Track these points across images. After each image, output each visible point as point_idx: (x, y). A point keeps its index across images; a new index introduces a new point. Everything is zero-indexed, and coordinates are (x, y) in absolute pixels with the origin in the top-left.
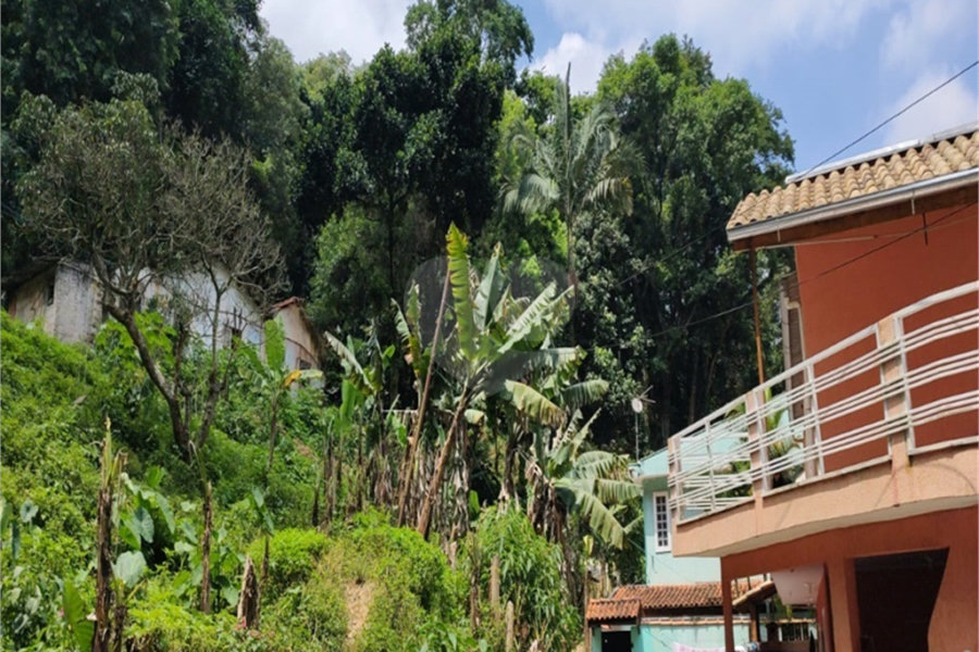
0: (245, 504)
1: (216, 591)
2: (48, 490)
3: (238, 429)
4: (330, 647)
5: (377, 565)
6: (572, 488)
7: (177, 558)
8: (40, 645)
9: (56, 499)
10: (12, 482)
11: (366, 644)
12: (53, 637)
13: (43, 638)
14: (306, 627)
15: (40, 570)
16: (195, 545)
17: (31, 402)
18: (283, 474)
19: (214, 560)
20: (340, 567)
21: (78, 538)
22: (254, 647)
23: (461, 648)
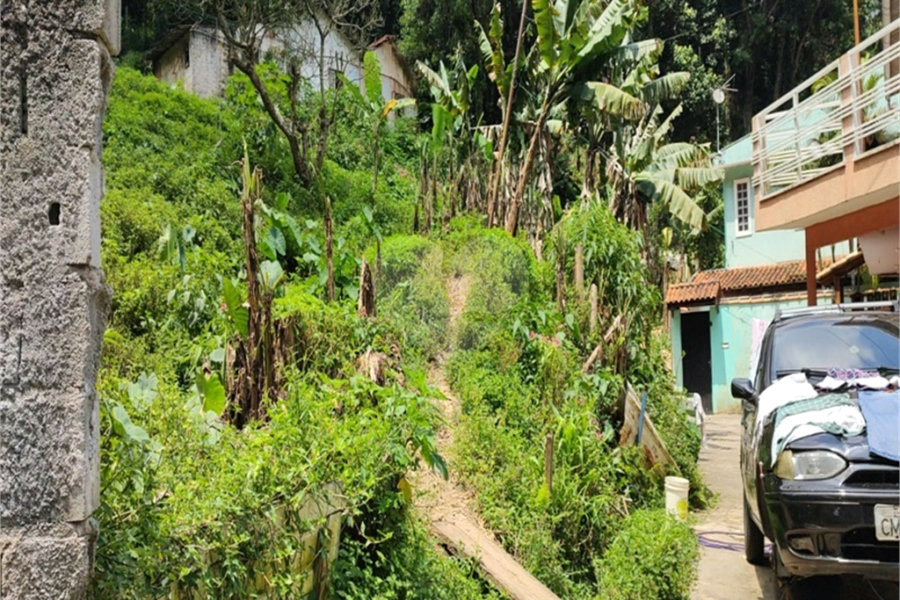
0: (357, 220)
1: (339, 289)
2: (201, 217)
3: (347, 159)
4: (436, 329)
5: (472, 261)
6: (652, 180)
7: (307, 266)
8: (209, 334)
9: (208, 224)
10: (174, 213)
11: (466, 323)
12: (217, 328)
13: (211, 330)
14: (415, 314)
15: (202, 278)
16: (319, 255)
17: (180, 148)
18: (387, 194)
19: (336, 264)
20: (440, 264)
21: (228, 254)
22: (374, 330)
23: (550, 323)
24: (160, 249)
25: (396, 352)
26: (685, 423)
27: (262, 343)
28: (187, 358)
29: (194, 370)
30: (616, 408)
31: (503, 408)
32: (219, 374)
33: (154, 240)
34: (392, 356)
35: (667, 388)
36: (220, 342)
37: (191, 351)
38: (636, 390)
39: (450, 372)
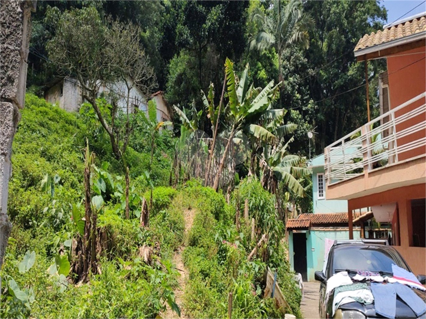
0: (142, 177)
1: (131, 211)
2: (64, 170)
3: (138, 147)
4: (178, 235)
5: (196, 202)
6: (280, 171)
7: (116, 199)
8: (64, 231)
9: (67, 174)
10: (50, 167)
11: (193, 233)
12: (69, 228)
13: (65, 229)
14: (168, 226)
15: (62, 202)
16: (122, 193)
17: (55, 136)
18: (157, 165)
19: (130, 199)
20: (181, 203)
21: (76, 190)
22: (147, 234)
23: (233, 236)
24: (42, 186)
25: (158, 246)
26: (294, 288)
27: (91, 239)
28: (52, 243)
29: (56, 249)
30: (262, 279)
31: (209, 277)
32: (68, 253)
33: (39, 181)
34: (156, 247)
35: (286, 270)
36: (69, 235)
37: (54, 239)
38: (272, 271)
39: (184, 257)
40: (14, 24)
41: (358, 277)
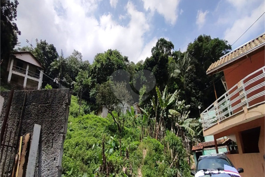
5: (148, 146)
18: (135, 132)
20: (142, 147)
22: (128, 162)
30: (175, 176)
40: (64, 112)
41: (207, 172)
